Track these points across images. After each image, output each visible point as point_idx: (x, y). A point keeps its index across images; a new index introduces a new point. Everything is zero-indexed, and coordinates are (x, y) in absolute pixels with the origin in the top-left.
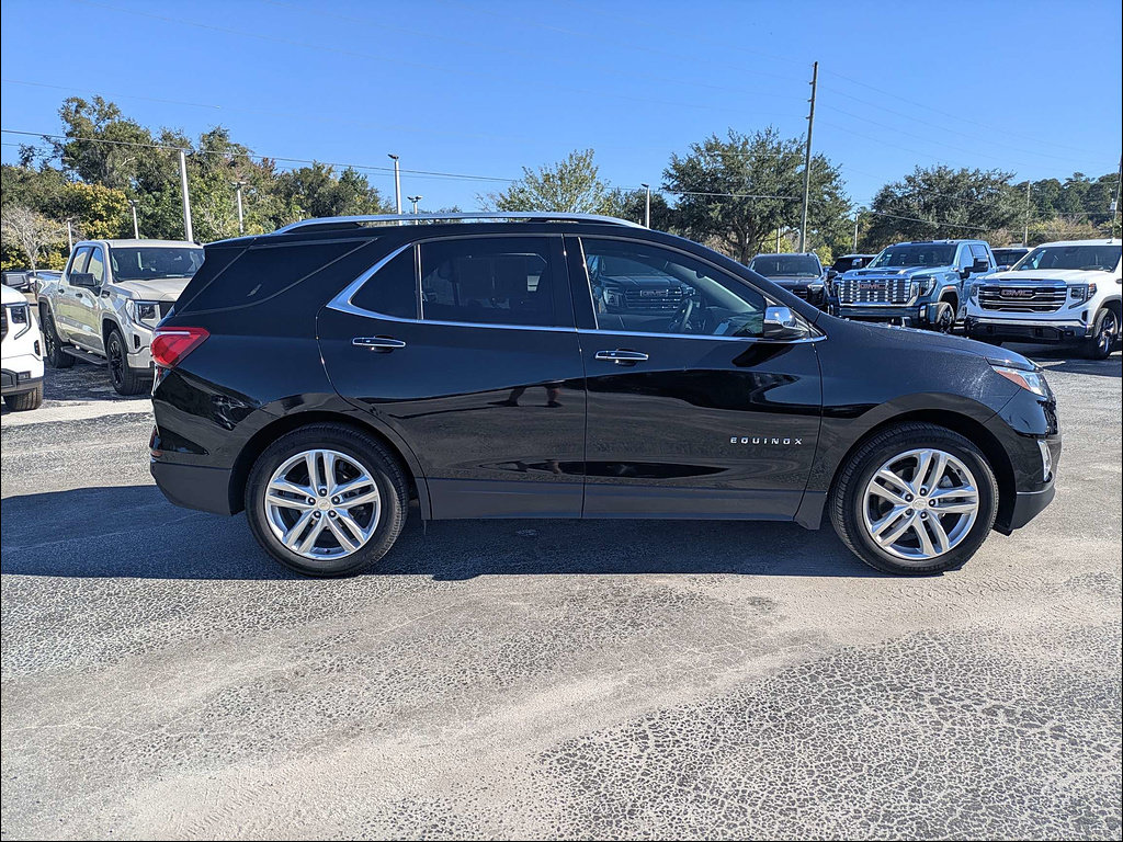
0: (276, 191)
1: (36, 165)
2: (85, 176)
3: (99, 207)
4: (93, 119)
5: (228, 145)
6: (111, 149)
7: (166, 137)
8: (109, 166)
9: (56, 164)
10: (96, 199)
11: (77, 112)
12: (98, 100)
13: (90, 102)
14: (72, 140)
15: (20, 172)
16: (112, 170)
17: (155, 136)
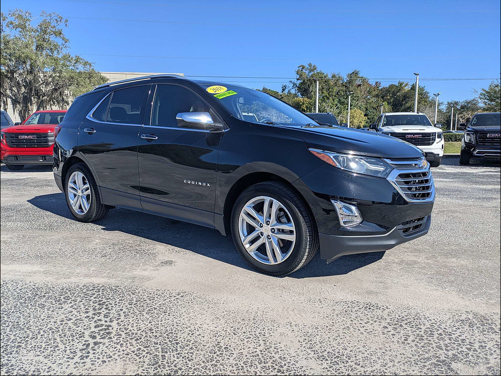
0: (377, 96)
1: (286, 91)
2: (302, 95)
3: (304, 107)
4: (307, 72)
5: (359, 77)
6: (312, 83)
7: (334, 76)
8: (311, 90)
9: (293, 91)
10: (303, 104)
11: (302, 70)
12: (310, 65)
13: (307, 66)
14: (299, 82)
15: (281, 95)
16: (311, 92)
17: (330, 76)
